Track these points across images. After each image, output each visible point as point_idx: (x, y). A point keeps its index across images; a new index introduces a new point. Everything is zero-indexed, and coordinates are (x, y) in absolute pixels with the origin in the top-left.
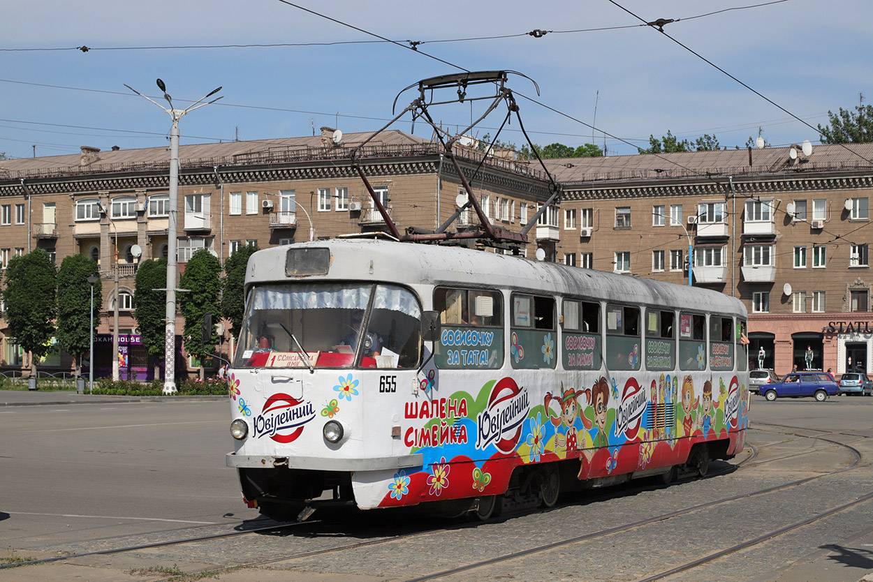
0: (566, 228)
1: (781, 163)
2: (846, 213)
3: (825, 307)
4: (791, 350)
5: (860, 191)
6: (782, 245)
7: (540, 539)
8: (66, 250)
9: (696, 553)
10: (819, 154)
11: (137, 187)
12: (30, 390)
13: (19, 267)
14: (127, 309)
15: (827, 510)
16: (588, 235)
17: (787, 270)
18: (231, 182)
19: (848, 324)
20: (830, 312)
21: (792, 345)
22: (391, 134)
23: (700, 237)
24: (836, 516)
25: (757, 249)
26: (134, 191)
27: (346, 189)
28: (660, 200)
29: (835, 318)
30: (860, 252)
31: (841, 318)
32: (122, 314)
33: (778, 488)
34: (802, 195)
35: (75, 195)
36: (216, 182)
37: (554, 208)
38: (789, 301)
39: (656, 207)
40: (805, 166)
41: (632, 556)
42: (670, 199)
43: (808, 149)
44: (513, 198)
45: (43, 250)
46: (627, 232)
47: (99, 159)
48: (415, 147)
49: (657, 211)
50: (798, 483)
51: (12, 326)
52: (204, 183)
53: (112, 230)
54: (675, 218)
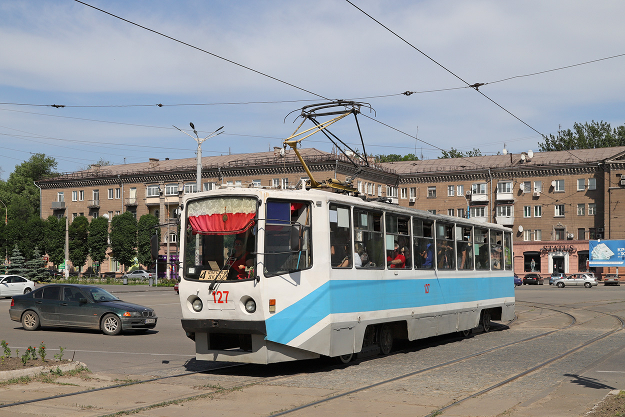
0: (402, 198)
1: (516, 162)
2: (552, 188)
3: (541, 238)
4: (523, 261)
5: (560, 177)
6: (518, 205)
7: (413, 367)
8: (142, 212)
9: (504, 375)
10: (537, 157)
11: (178, 179)
12: (124, 284)
13: (118, 221)
14: (174, 242)
15: (569, 351)
16: (414, 201)
17: (520, 219)
18: (227, 176)
19: (554, 247)
20: (544, 240)
21: (524, 258)
22: (310, 150)
23: (473, 201)
24: (575, 354)
25: (504, 208)
26: (177, 181)
27: (287, 179)
28: (452, 183)
29: (547, 244)
30: (560, 208)
31: (550, 244)
32: (171, 245)
33: (536, 337)
34: (528, 179)
35: (146, 183)
36: (219, 176)
37: (395, 187)
38: (521, 235)
39: (450, 186)
40: (529, 163)
41: (469, 377)
42: (456, 182)
43: (531, 155)
44: (374, 183)
45: (130, 212)
46: (434, 199)
47: (159, 165)
48: (323, 156)
49: (450, 188)
50: (546, 334)
51: (114, 251)
52: (213, 177)
53: (166, 201)
54: (459, 192)
